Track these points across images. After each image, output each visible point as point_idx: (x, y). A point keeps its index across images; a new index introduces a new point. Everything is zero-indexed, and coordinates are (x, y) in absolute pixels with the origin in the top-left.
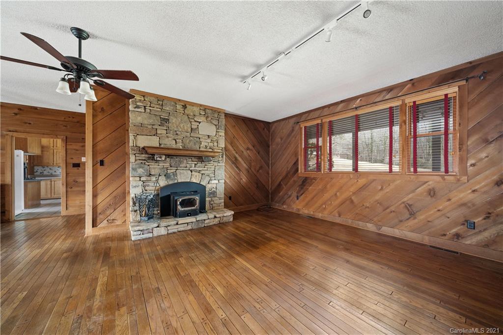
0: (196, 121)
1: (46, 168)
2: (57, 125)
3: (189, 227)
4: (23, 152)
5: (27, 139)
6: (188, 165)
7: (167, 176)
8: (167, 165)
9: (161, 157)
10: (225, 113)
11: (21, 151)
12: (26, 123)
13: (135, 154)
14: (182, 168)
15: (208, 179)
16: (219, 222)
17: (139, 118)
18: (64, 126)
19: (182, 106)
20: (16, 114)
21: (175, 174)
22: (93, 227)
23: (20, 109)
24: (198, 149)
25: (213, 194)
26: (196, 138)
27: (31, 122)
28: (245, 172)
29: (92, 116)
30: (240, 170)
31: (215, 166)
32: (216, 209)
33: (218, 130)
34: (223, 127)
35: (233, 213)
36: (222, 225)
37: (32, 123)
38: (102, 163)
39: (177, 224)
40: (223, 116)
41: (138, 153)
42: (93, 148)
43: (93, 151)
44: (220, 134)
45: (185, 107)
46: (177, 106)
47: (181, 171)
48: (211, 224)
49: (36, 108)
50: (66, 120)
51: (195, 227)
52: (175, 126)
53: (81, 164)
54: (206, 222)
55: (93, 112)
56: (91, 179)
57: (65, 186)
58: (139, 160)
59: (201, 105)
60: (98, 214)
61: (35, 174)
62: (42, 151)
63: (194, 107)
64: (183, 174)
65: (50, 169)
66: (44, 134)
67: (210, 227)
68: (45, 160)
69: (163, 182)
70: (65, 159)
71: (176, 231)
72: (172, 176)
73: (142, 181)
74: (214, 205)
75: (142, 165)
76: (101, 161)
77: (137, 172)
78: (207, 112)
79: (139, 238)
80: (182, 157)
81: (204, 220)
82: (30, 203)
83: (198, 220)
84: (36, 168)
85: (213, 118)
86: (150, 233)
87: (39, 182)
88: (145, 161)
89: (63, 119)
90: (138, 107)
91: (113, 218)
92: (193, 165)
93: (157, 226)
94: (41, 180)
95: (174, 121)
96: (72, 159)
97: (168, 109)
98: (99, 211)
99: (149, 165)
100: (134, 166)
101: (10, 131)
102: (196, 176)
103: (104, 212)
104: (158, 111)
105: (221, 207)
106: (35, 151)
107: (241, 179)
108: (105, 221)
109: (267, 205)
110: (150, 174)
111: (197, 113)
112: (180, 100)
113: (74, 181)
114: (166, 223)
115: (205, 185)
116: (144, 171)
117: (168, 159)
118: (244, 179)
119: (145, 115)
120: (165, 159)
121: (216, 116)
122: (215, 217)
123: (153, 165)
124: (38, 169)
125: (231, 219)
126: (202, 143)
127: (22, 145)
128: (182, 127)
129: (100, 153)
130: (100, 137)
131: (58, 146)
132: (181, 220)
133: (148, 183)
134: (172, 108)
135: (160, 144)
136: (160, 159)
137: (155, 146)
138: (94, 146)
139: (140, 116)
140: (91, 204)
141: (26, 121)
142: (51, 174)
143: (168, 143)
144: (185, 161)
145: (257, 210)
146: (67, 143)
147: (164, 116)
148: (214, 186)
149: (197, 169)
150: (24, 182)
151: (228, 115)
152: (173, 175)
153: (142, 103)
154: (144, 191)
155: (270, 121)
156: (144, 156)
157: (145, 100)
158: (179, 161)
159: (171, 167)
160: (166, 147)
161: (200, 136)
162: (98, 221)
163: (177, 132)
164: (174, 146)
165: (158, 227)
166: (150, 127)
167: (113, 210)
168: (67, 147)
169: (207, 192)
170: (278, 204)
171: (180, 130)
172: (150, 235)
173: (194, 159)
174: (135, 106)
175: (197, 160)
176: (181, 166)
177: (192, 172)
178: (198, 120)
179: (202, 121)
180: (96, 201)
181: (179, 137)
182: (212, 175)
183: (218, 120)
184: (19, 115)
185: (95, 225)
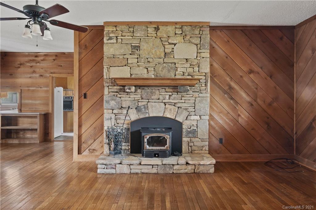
0: (170, 44)
3: (154, 171)
4: (63, 88)
6: (161, 97)
7: (138, 109)
8: (138, 97)
9: (130, 89)
10: (210, 27)
11: (61, 87)
12: (59, 66)
13: (108, 87)
14: (154, 101)
15: (185, 114)
16: (193, 171)
17: (112, 50)
19: (154, 29)
20: (54, 60)
21: (146, 107)
22: (78, 154)
23: (56, 56)
24: (173, 77)
25: (193, 133)
26: (170, 64)
27: (62, 65)
28: (245, 106)
29: (78, 53)
30: (236, 102)
31: (196, 98)
32: (197, 153)
33: (200, 51)
34: (207, 46)
35: (214, 161)
36: (196, 175)
38: (85, 96)
39: (140, 164)
40: (207, 31)
41: (110, 85)
43: (79, 85)
44: (203, 55)
45: (157, 29)
46: (149, 29)
47: (153, 104)
48: (182, 171)
49: (64, 53)
51: (161, 172)
52: (146, 53)
54: (175, 167)
55: (79, 50)
56: (78, 110)
58: (112, 92)
59: (176, 23)
60: (82, 143)
63: (168, 27)
64: (155, 107)
67: (178, 175)
69: (134, 116)
71: (139, 171)
72: (143, 109)
73: (115, 114)
74: (194, 148)
75: (114, 98)
76: (84, 94)
77: (110, 104)
78: (184, 30)
79: (103, 172)
80: (153, 88)
81: (173, 165)
83: (164, 163)
85: (192, 36)
86: (114, 168)
88: (117, 94)
90: (110, 38)
91: (93, 148)
92: (168, 97)
93: (119, 162)
95: (145, 48)
97: (138, 35)
98: (83, 140)
99: (120, 98)
100: (107, 99)
101: (51, 73)
102: (171, 110)
103: (86, 141)
104: (129, 39)
105: (203, 152)
107: (239, 115)
108: (87, 150)
109: (287, 159)
110: (122, 107)
111: (172, 34)
112: (151, 22)
114: (128, 161)
115: (181, 121)
116: (115, 104)
117: (139, 91)
118: (244, 116)
119: (116, 46)
120: (136, 90)
121: (197, 32)
122: (187, 163)
123: (124, 97)
125: (212, 170)
126: (179, 69)
128: (154, 53)
129: (84, 87)
130: (84, 72)
132: (145, 160)
133: (120, 116)
134: (143, 33)
135: (131, 75)
136: (130, 91)
137: (126, 77)
139: (112, 48)
140: (77, 133)
141: (59, 64)
143: (139, 73)
144: (157, 92)
145: (266, 164)
147: (135, 43)
148: (195, 123)
149: (172, 101)
151: (213, 29)
152: (145, 108)
153: (114, 33)
154: (116, 124)
155: (295, 25)
156: (116, 88)
157: (117, 30)
158: (151, 92)
159: (142, 99)
160: (137, 77)
161: (175, 61)
162: (82, 149)
163: (149, 60)
164: (146, 76)
165: (121, 163)
166: (121, 57)
167: (93, 141)
169: (184, 130)
170: (306, 160)
171: (152, 56)
172: (113, 171)
173: (168, 90)
174: (108, 38)
175: (171, 90)
176: (152, 97)
177: (165, 105)
178: (173, 42)
179: (177, 42)
180: (81, 131)
181: (151, 65)
182: (191, 109)
183: (200, 37)
184: (56, 60)
185: (80, 152)
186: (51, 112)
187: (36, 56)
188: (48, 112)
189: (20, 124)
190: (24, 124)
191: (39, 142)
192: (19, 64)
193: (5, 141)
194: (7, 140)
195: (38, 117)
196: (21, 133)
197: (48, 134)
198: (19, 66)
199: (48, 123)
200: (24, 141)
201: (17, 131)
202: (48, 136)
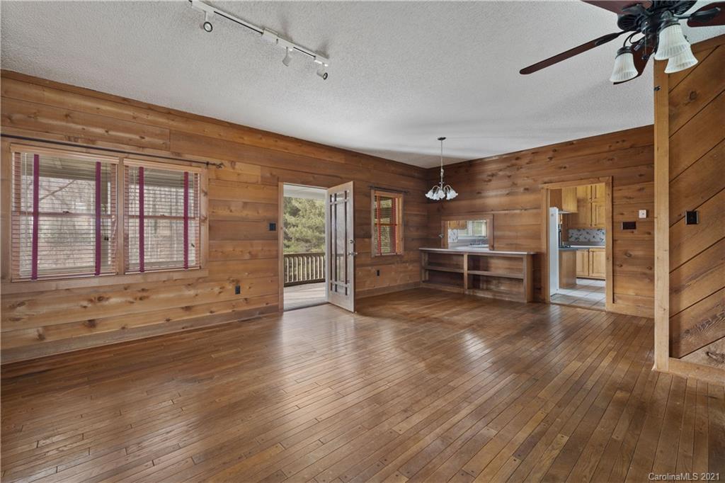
1: (582, 232)
2: (598, 161)
4: (557, 210)
5: (561, 190)
11: (555, 208)
12: (561, 168)
18: (609, 160)
20: (551, 158)
22: (671, 356)
23: (555, 151)
29: (667, 119)
37: (567, 166)
38: (692, 218)
42: (670, 187)
43: (670, 194)
49: (571, 143)
50: (612, 148)
53: (637, 225)
57: (611, 262)
60: (683, 331)
61: (570, 240)
62: (578, 207)
65: (588, 233)
66: (582, 179)
68: (582, 220)
70: (611, 215)
76: (689, 213)
82: (564, 281)
84: (570, 231)
87: (574, 251)
89: (607, 148)
94: (577, 249)
96: (622, 214)
98: (685, 325)
101: (545, 183)
103: (697, 329)
106: (570, 207)
108: (701, 354)
113: (626, 254)
124: (574, 233)
127: (557, 201)
129: (686, 197)
131: (597, 196)
138: (672, 182)
140: (667, 307)
141: (561, 165)
142: (589, 240)
146: (614, 188)
150: (559, 251)
168: (614, 195)
180: (679, 301)
184: (553, 159)
185: (674, 353)
186: (545, 252)
187: (518, 159)
188: (539, 251)
189: (493, 269)
190: (498, 269)
191: (526, 301)
192: (489, 176)
193: (473, 292)
194: (476, 291)
195: (525, 260)
196: (494, 282)
197: (540, 289)
198: (490, 178)
199: (540, 270)
200: (501, 296)
201: (489, 279)
202: (541, 293)
